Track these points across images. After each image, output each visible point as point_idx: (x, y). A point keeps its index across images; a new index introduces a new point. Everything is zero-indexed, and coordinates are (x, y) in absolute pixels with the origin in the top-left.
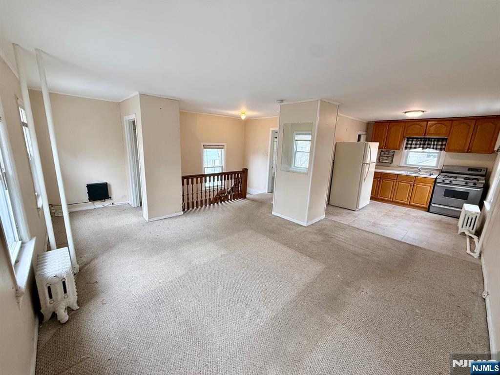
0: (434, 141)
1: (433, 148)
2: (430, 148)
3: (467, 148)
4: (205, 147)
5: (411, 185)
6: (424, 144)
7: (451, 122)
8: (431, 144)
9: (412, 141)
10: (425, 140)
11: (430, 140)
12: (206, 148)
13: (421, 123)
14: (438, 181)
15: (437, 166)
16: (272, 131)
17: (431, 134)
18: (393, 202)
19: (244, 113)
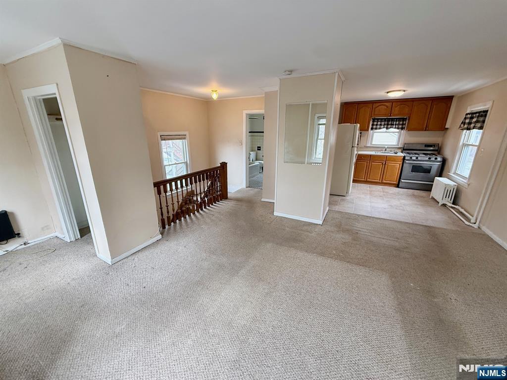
0: (396, 121)
1: (395, 128)
2: (393, 128)
3: (425, 127)
4: (164, 138)
5: (383, 164)
6: (388, 125)
7: (412, 103)
8: (393, 125)
9: (377, 122)
10: (388, 120)
11: (393, 120)
12: (164, 140)
13: (387, 104)
14: (406, 158)
15: (398, 145)
16: (247, 114)
17: (396, 115)
18: (366, 182)
19: (214, 91)
